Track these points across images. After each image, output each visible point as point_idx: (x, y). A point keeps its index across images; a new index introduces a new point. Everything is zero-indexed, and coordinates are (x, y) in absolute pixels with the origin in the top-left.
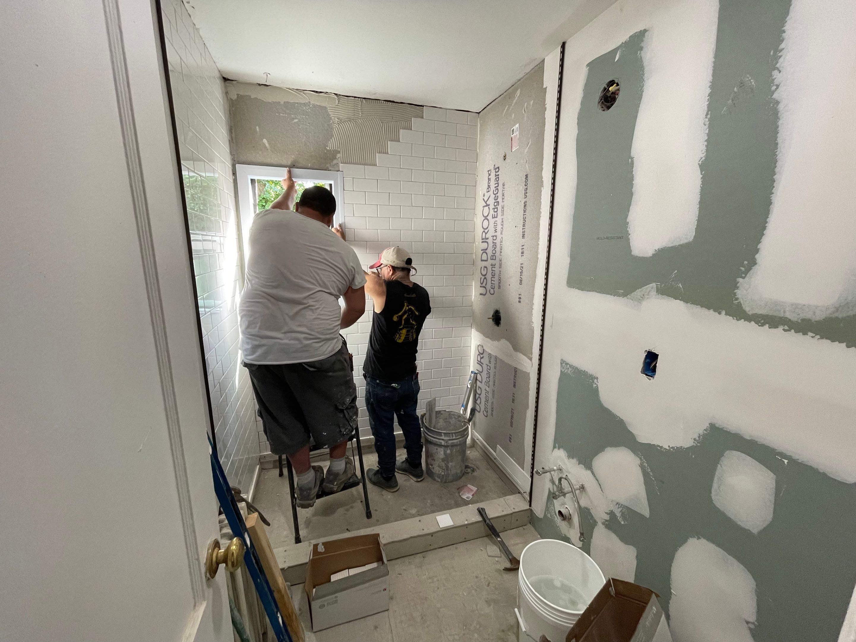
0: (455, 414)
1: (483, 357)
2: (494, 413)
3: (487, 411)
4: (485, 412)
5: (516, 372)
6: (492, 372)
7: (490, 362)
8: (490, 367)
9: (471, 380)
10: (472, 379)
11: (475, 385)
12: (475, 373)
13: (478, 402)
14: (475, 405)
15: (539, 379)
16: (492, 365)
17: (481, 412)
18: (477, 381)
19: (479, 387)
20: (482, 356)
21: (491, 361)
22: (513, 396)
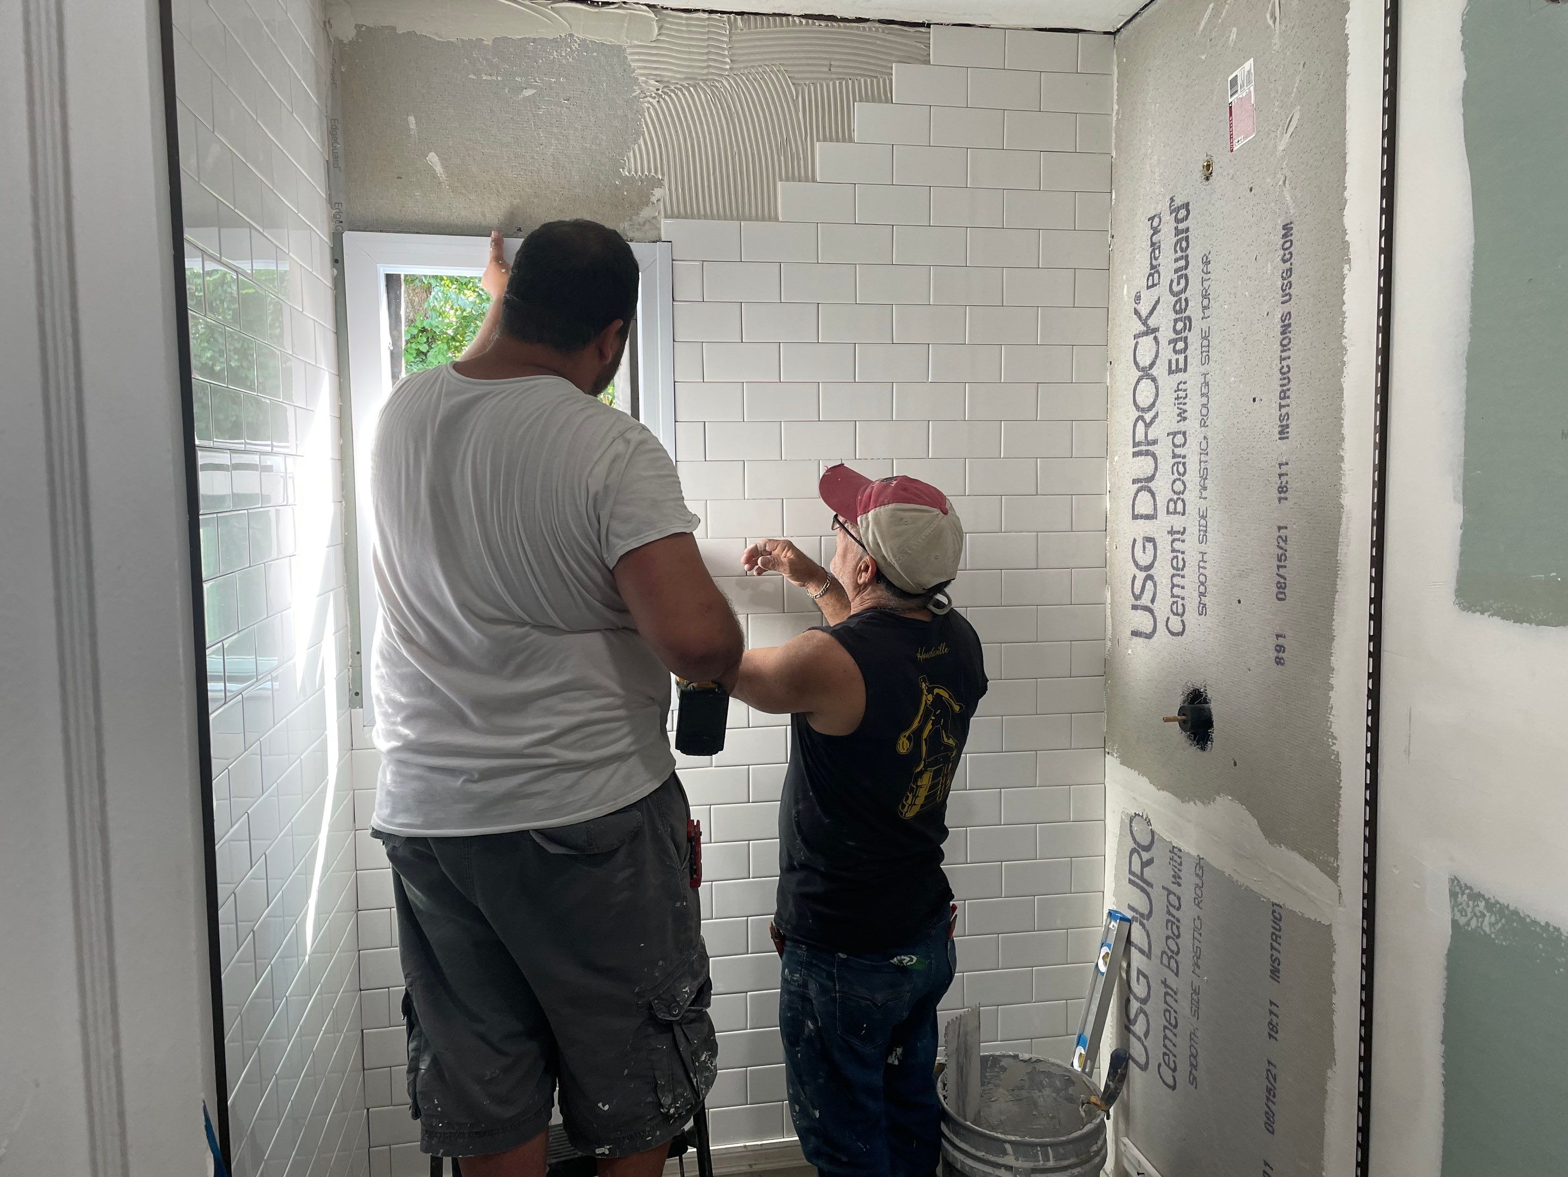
0: (1053, 1070)
1: (1150, 862)
2: (1200, 1074)
3: (1172, 1065)
4: (1164, 1068)
5: (1277, 919)
6: (1187, 915)
7: (1177, 879)
8: (1179, 898)
9: (1109, 946)
10: (1111, 940)
11: (1124, 965)
12: (1124, 919)
13: (1139, 1028)
14: (1128, 1040)
15: (1369, 952)
16: (1187, 892)
17: (1153, 1066)
18: (1133, 949)
19: (1140, 972)
20: (1146, 856)
21: (1181, 874)
22: (1271, 1012)
